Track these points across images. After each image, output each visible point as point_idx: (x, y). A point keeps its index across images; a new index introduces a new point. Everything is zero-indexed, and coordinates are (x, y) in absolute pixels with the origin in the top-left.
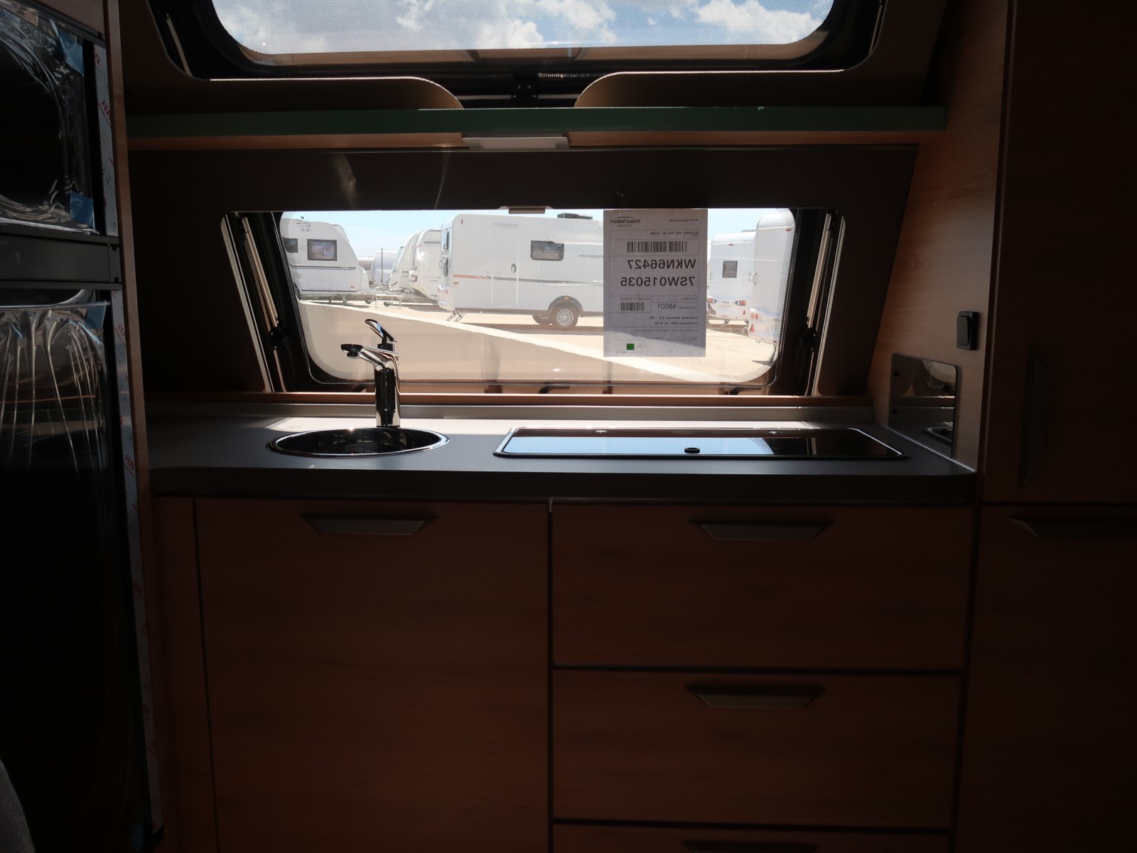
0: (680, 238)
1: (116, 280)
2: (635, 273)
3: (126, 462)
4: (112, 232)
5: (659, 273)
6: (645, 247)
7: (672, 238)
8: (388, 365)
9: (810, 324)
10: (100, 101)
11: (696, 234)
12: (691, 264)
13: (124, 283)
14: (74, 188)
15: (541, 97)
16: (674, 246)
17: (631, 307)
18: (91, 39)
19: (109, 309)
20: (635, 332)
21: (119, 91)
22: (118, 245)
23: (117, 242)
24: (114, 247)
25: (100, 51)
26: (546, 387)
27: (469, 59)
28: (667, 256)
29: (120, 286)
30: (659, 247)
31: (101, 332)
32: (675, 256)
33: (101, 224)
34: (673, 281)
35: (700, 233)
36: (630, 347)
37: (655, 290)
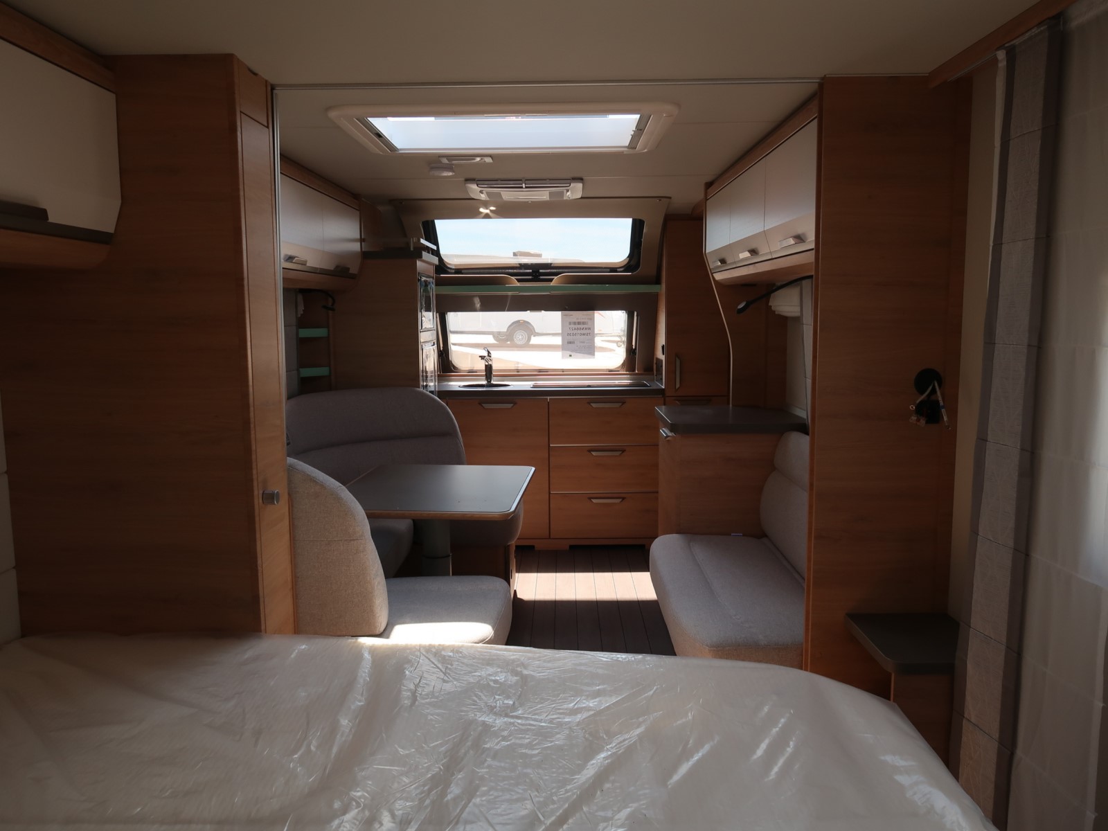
0: (586, 320)
2: (572, 332)
5: (579, 332)
6: (575, 323)
7: (583, 320)
8: (490, 363)
9: (634, 347)
11: (591, 319)
12: (589, 329)
15: (541, 277)
16: (584, 323)
17: (570, 343)
20: (572, 351)
26: (540, 371)
27: (518, 266)
28: (582, 326)
30: (579, 323)
32: (585, 326)
34: (584, 334)
35: (592, 319)
36: (570, 356)
37: (578, 337)
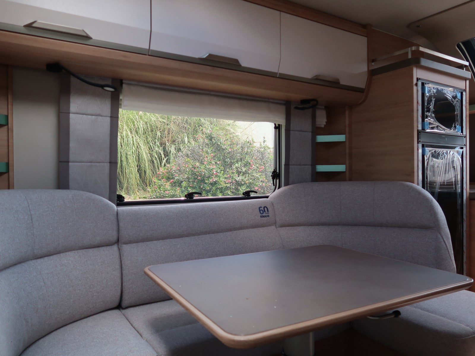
1: (465, 145)
3: (464, 188)
4: (464, 133)
10: (463, 104)
13: (466, 146)
14: (457, 124)
18: (462, 91)
19: (463, 151)
21: (468, 101)
22: (466, 137)
23: (465, 136)
24: (465, 137)
25: (464, 93)
29: (465, 146)
31: (461, 156)
33: (462, 132)
